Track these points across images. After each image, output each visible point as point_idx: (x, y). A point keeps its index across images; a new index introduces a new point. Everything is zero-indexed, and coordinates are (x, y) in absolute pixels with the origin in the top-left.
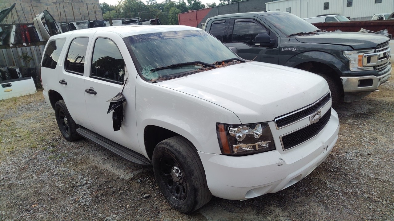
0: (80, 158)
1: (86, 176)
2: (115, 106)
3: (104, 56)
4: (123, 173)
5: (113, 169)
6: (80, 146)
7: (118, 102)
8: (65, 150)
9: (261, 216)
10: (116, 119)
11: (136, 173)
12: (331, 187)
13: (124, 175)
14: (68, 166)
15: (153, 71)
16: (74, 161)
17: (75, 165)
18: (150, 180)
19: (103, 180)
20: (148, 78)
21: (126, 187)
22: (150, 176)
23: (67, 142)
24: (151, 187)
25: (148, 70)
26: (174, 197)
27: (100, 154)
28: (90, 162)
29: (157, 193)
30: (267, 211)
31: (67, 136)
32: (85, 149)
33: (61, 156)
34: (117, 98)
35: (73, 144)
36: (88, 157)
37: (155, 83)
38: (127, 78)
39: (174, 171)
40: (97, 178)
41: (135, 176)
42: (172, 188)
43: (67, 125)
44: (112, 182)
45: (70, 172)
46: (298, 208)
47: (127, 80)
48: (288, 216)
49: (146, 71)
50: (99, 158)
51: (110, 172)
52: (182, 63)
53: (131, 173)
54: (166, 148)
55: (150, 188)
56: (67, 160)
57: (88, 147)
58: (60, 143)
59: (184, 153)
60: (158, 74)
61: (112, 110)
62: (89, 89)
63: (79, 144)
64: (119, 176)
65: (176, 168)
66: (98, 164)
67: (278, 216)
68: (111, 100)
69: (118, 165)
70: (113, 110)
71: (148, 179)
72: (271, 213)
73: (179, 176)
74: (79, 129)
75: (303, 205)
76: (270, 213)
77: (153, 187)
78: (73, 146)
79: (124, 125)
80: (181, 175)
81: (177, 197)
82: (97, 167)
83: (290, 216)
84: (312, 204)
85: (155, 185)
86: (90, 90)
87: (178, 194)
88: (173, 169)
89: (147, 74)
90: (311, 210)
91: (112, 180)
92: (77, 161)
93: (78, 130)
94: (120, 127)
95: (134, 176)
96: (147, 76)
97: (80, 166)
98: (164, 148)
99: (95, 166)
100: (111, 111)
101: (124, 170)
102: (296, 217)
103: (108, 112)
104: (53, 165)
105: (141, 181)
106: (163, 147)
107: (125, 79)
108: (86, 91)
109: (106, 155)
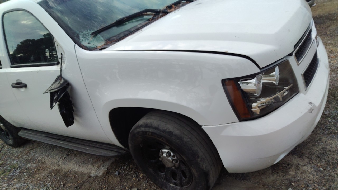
0: (34, 165)
1: (49, 186)
2: (59, 96)
3: (22, 40)
4: (93, 168)
5: (79, 167)
6: (30, 150)
7: (61, 89)
8: (13, 160)
9: (282, 173)
10: (65, 112)
11: (108, 164)
12: (329, 114)
13: (95, 170)
14: (23, 179)
15: (95, 34)
16: (28, 170)
17: (32, 176)
18: (129, 168)
19: (72, 185)
20: (91, 45)
21: (104, 187)
22: (127, 163)
23: (13, 149)
24: (134, 177)
25: (87, 35)
26: (171, 185)
27: (56, 152)
28: (47, 167)
29: (145, 183)
30: (283, 164)
31: (11, 142)
32: (36, 152)
33: (11, 170)
34: (57, 85)
35: (21, 149)
36: (43, 160)
37: (103, 50)
38: (62, 54)
39: (164, 155)
40: (64, 185)
41: (109, 169)
42: (165, 174)
43: (6, 130)
44: (83, 185)
45: (27, 187)
46: (313, 149)
47: (62, 57)
48: (310, 163)
49: (85, 37)
50: (57, 157)
51: (76, 172)
52: (128, 16)
53: (102, 165)
54: (148, 132)
55: (134, 179)
56: (20, 173)
57: (40, 148)
58: (5, 153)
59: (177, 132)
60: (103, 37)
61: (56, 103)
62: (15, 82)
63: (28, 147)
64: (89, 173)
65: (167, 151)
66: (59, 166)
67: (300, 166)
68: (50, 89)
69: (83, 160)
70: (58, 102)
71: (125, 167)
72: (290, 166)
73: (173, 160)
74: (22, 132)
75: (316, 143)
76: (288, 165)
77: (137, 176)
78: (21, 153)
79: (78, 115)
80: (175, 158)
81: (175, 184)
82: (59, 170)
83: (313, 162)
84: (324, 139)
85: (138, 173)
86: (17, 84)
87: (175, 180)
88: (163, 153)
89: (87, 41)
90: (328, 147)
91: (83, 183)
92: (32, 170)
93: (21, 134)
94: (74, 120)
95: (107, 169)
96: (89, 43)
97: (37, 176)
98: (145, 133)
99: (56, 170)
100: (54, 104)
101: (92, 164)
102: (319, 161)
103: (52, 107)
104: (4, 184)
105: (119, 173)
106: (143, 131)
107: (59, 56)
108: (13, 87)
109: (64, 152)
